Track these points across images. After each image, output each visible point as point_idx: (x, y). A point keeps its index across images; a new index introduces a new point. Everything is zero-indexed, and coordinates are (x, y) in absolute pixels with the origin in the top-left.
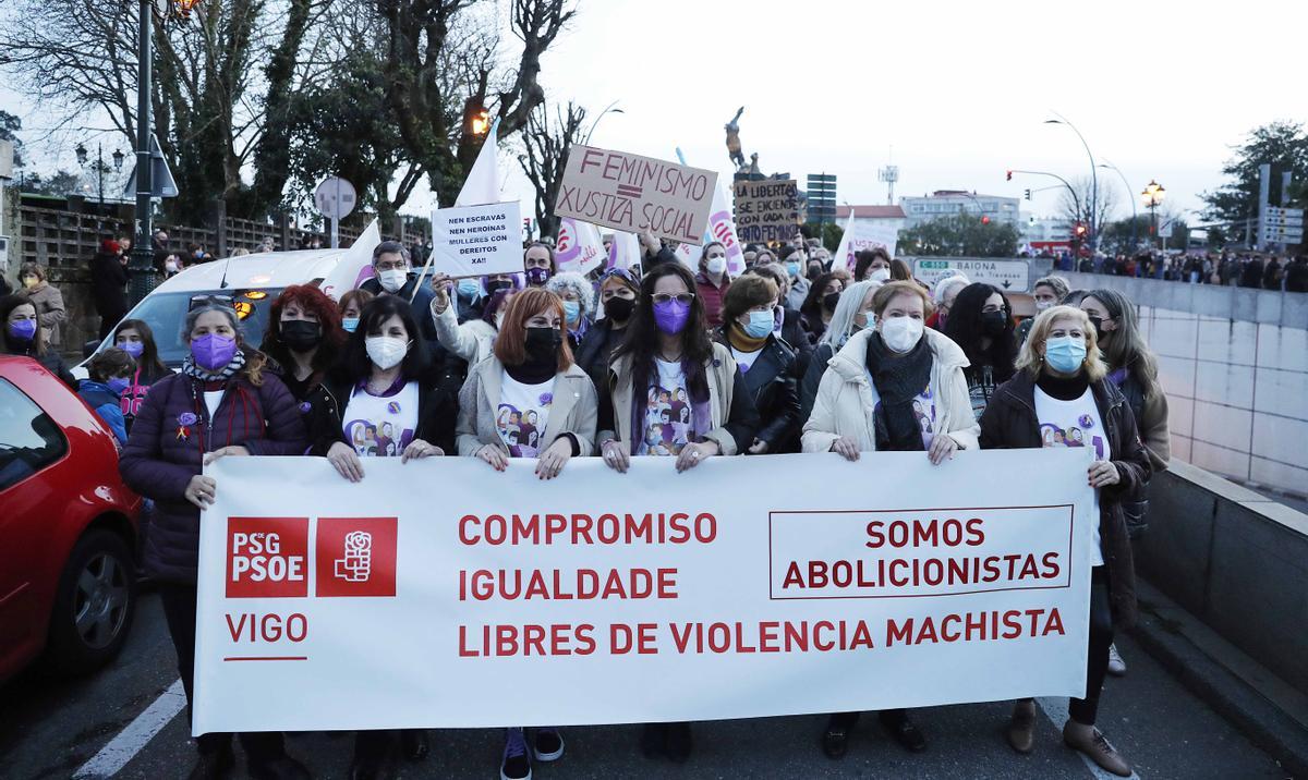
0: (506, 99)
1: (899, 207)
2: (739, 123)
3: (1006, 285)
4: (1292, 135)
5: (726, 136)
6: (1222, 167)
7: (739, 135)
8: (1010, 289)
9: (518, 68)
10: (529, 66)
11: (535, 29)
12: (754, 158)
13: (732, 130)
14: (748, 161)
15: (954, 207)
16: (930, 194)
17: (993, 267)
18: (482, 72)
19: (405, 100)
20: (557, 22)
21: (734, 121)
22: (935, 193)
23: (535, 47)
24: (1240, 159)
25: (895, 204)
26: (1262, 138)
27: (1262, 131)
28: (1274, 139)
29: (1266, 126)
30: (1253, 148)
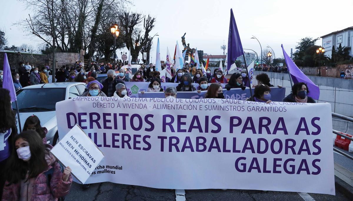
4: (310, 40)
5: (182, 39)
6: (295, 47)
7: (185, 39)
9: (145, 35)
10: (147, 35)
12: (188, 45)
13: (183, 38)
14: (187, 45)
18: (139, 35)
23: (148, 31)
25: (225, 55)
26: (304, 41)
27: (304, 39)
28: (306, 41)
29: (304, 38)
30: (302, 43)
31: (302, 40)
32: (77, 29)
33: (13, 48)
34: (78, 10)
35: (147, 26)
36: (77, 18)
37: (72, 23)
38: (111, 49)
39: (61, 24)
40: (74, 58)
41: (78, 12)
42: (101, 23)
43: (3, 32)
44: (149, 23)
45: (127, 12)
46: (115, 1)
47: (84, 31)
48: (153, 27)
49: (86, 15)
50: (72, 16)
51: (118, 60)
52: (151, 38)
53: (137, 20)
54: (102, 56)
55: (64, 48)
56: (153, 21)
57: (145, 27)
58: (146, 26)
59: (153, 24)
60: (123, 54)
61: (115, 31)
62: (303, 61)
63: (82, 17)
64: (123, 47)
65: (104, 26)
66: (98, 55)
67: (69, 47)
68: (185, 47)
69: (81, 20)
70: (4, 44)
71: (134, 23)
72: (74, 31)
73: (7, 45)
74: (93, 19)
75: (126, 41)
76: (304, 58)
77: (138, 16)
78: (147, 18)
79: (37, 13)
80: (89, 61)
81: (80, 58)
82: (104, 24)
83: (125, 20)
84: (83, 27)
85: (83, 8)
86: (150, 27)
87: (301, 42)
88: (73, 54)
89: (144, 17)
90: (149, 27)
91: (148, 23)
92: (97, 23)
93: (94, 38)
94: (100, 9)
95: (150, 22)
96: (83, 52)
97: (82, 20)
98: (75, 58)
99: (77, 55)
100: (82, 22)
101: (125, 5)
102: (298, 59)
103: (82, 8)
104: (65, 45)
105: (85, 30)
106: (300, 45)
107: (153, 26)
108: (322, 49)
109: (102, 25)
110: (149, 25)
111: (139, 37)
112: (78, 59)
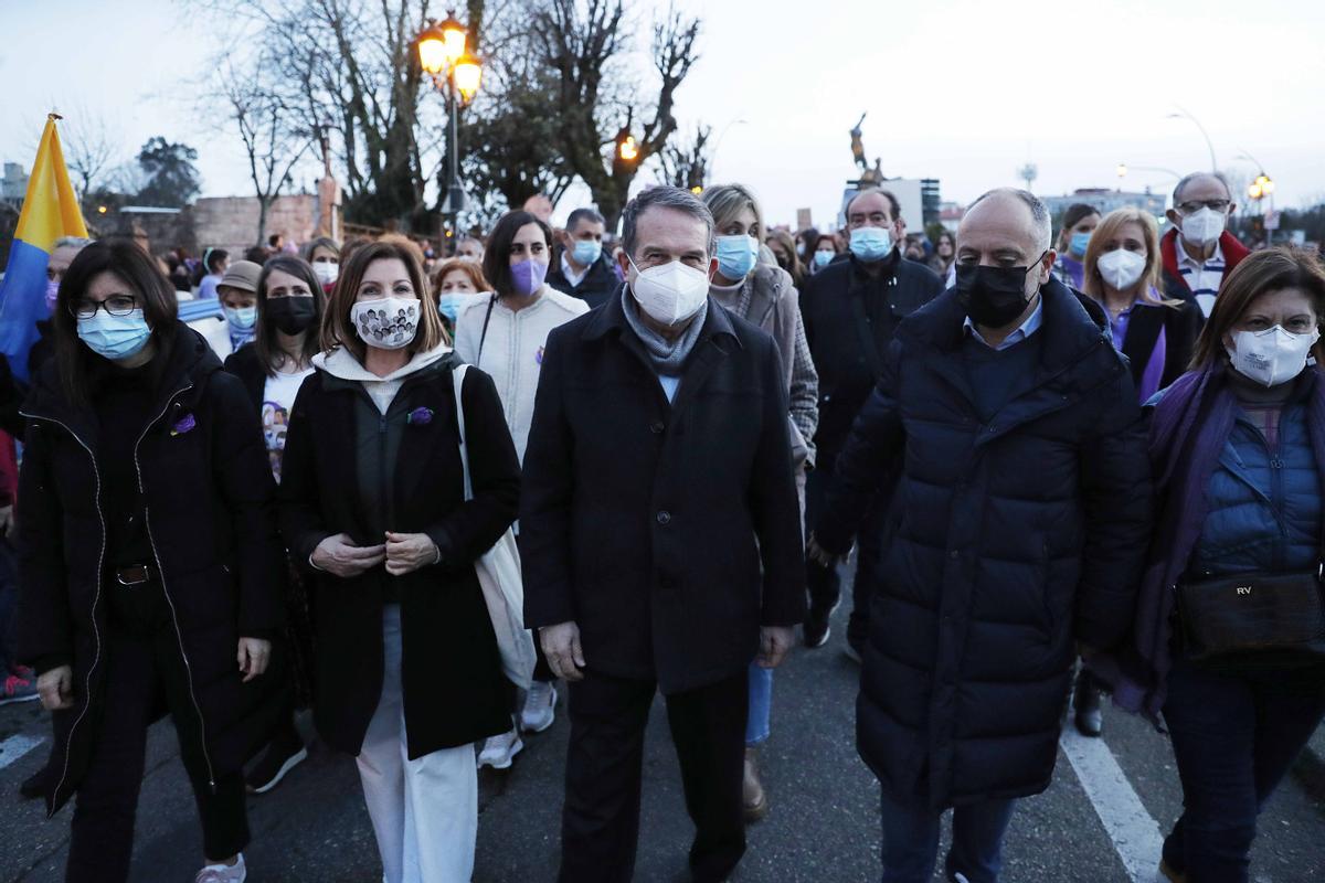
0: (649, 129)
2: (862, 128)
7: (862, 140)
10: (666, 101)
11: (670, 68)
12: (877, 163)
13: (856, 136)
14: (872, 165)
18: (629, 106)
20: (687, 63)
21: (858, 127)
23: (670, 84)
40: (295, 221)
48: (695, 64)
56: (691, 34)
57: (655, 62)
59: (695, 49)
61: (449, 61)
68: (867, 172)
81: (321, 218)
86: (679, 64)
88: (287, 202)
96: (331, 190)
107: (696, 57)
110: (673, 53)
111: (630, 116)
112: (312, 225)
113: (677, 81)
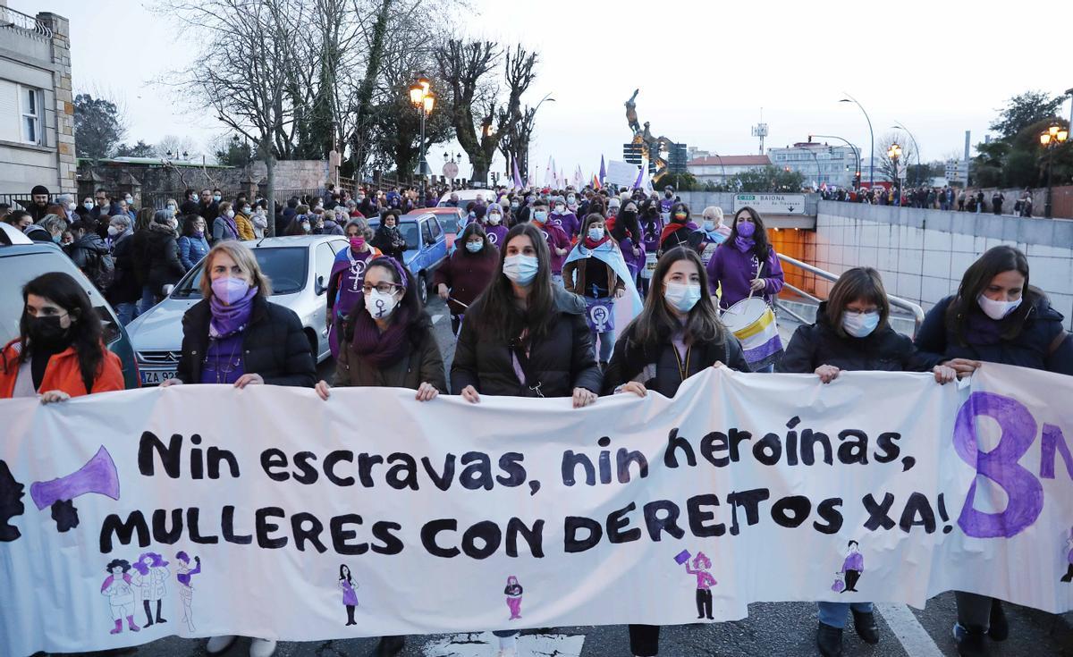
0: (503, 118)
1: (766, 156)
2: (636, 101)
3: (791, 210)
4: (1040, 102)
6: (989, 126)
7: (636, 109)
8: (793, 212)
9: (508, 102)
10: (514, 101)
11: (517, 84)
12: (647, 126)
13: (630, 107)
14: (643, 128)
15: (809, 156)
16: (791, 146)
17: (783, 198)
18: (491, 105)
19: (461, 123)
21: (632, 100)
22: (795, 145)
23: (517, 92)
24: (1004, 119)
25: (764, 154)
26: (1019, 104)
27: (1019, 98)
28: (1028, 104)
29: (1022, 94)
30: (1012, 112)
31: (1012, 102)
32: (315, 90)
33: (141, 148)
34: (319, 33)
35: (514, 77)
36: (316, 59)
37: (302, 73)
38: (414, 145)
39: (272, 75)
40: (314, 176)
41: (317, 40)
42: (384, 69)
43: (113, 105)
44: (521, 66)
45: (456, 38)
46: (422, 4)
47: (337, 96)
48: (532, 80)
49: (342, 46)
50: (301, 53)
51: (434, 177)
52: (529, 109)
53: (485, 61)
54: (389, 166)
55: (284, 145)
56: (531, 62)
57: (508, 78)
58: (511, 77)
59: (532, 71)
60: (449, 158)
61: (422, 97)
62: (1001, 171)
63: (331, 55)
64: (450, 137)
65: (393, 76)
66: (378, 163)
67: (295, 142)
68: (638, 133)
69: (327, 64)
70: (116, 139)
71: (477, 69)
72: (307, 96)
73: (124, 142)
74: (362, 58)
75: (455, 123)
76: (1005, 160)
77: (489, 47)
78: (513, 53)
79: (205, 48)
80: (353, 182)
81: (330, 174)
82: (392, 72)
83: (451, 60)
84: (333, 84)
85: (333, 26)
86: (523, 79)
87: (1011, 107)
88: (309, 164)
89: (506, 50)
90: (519, 78)
91: (517, 67)
92: (372, 71)
93: (366, 114)
94: (379, 28)
95: (524, 66)
96: (336, 158)
97: (330, 64)
98: (315, 174)
99: (322, 165)
100: (331, 69)
101: (453, 12)
102: (988, 163)
103: (329, 30)
104: (285, 136)
105: (339, 91)
106: (1006, 119)
107: (533, 76)
108: (1059, 131)
109: (387, 75)
110: (519, 73)
111: (492, 110)
112: (324, 178)
113: (522, 90)
